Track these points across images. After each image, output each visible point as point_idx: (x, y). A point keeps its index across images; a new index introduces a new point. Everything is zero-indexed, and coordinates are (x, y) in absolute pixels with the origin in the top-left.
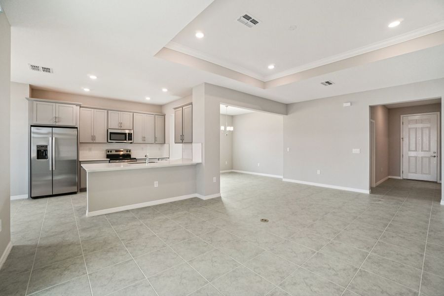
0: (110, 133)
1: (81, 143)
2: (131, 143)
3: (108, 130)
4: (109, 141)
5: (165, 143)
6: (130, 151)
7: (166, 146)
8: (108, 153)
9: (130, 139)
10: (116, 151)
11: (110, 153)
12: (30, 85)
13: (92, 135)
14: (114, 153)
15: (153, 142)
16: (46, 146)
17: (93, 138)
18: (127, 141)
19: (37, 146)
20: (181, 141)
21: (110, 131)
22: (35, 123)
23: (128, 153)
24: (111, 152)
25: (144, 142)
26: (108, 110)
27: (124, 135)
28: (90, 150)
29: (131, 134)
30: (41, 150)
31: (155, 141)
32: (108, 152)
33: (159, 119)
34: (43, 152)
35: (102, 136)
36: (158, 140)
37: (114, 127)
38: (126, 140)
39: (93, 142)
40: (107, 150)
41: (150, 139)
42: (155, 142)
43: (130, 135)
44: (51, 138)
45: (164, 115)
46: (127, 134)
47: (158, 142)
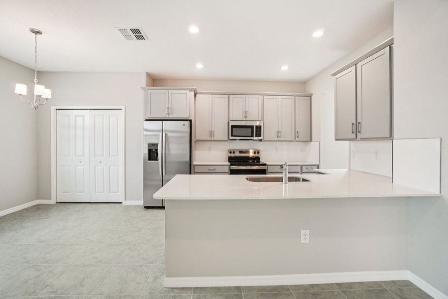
0: (232, 126)
1: (197, 141)
2: (261, 140)
3: (229, 123)
4: (231, 138)
5: (311, 140)
6: (258, 153)
7: (314, 145)
8: (229, 155)
9: (259, 135)
10: (241, 152)
11: (232, 155)
12: (147, 73)
13: (211, 130)
14: (237, 154)
15: (293, 139)
16: (157, 144)
17: (212, 133)
18: (255, 138)
19: (149, 144)
20: (354, 136)
21: (232, 123)
23: (257, 155)
24: (234, 153)
25: (279, 138)
26: (229, 95)
27: (250, 129)
28: (210, 149)
29: (261, 126)
30: (152, 150)
32: (231, 153)
34: (154, 152)
35: (222, 132)
36: (300, 136)
37: (238, 117)
38: (253, 136)
39: (211, 139)
40: (229, 150)
41: (288, 134)
42: (296, 138)
43: (259, 128)
44: (161, 134)
45: (310, 96)
46: (255, 128)
47: (300, 140)
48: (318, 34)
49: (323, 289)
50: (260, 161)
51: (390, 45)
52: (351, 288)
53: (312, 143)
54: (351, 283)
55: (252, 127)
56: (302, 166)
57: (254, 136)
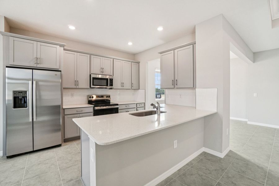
0: (93, 78)
1: (64, 88)
3: (90, 75)
4: (92, 86)
5: (139, 88)
6: (109, 97)
7: (141, 91)
8: (89, 99)
9: (112, 85)
11: (91, 99)
12: (5, 17)
13: (76, 80)
14: (95, 98)
15: (130, 88)
16: (26, 92)
17: (76, 83)
18: (109, 87)
19: (14, 92)
21: (93, 76)
22: (11, 63)
23: (108, 98)
24: (93, 97)
25: (123, 88)
26: (91, 55)
27: (106, 81)
28: (72, 95)
30: (18, 97)
31: (132, 86)
32: (90, 97)
33: (134, 66)
34: (21, 100)
35: (84, 82)
36: (134, 86)
37: (96, 72)
39: (76, 87)
40: (88, 96)
41: (127, 85)
43: (111, 80)
44: (30, 82)
45: (139, 63)
46: (109, 80)
47: (134, 88)
48: (160, 29)
49: (184, 170)
50: (110, 103)
51: (194, 44)
52: (192, 164)
53: (139, 90)
54: (190, 161)
55: (107, 79)
56: (137, 104)
57: (109, 85)
